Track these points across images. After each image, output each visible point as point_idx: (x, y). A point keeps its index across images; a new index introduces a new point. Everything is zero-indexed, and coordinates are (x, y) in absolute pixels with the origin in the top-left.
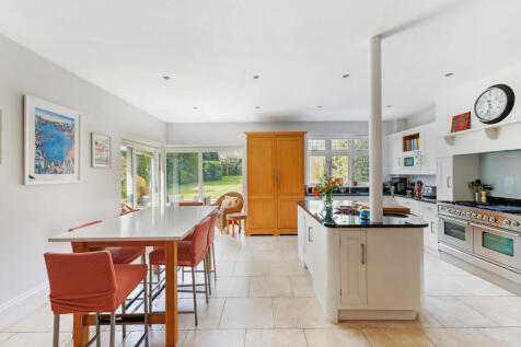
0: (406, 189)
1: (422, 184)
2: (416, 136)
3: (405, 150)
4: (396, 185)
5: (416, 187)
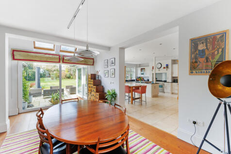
2: (144, 69)
3: (141, 71)
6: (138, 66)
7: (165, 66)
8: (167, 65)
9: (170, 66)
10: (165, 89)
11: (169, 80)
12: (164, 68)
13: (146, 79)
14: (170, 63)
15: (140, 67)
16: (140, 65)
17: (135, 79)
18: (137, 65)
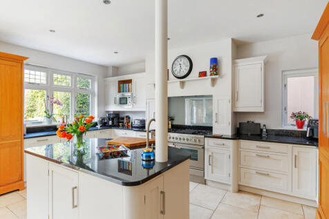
0: (119, 122)
1: (129, 118)
2: (130, 81)
3: (119, 92)
4: (113, 119)
5: (125, 121)
6: (110, 72)
7: (206, 67)
8: (215, 63)
9: (226, 66)
10: (207, 168)
11: (224, 126)
12: (203, 74)
13: (135, 120)
14: (225, 53)
15: (115, 75)
16: (117, 70)
17: (96, 120)
18: (104, 67)
